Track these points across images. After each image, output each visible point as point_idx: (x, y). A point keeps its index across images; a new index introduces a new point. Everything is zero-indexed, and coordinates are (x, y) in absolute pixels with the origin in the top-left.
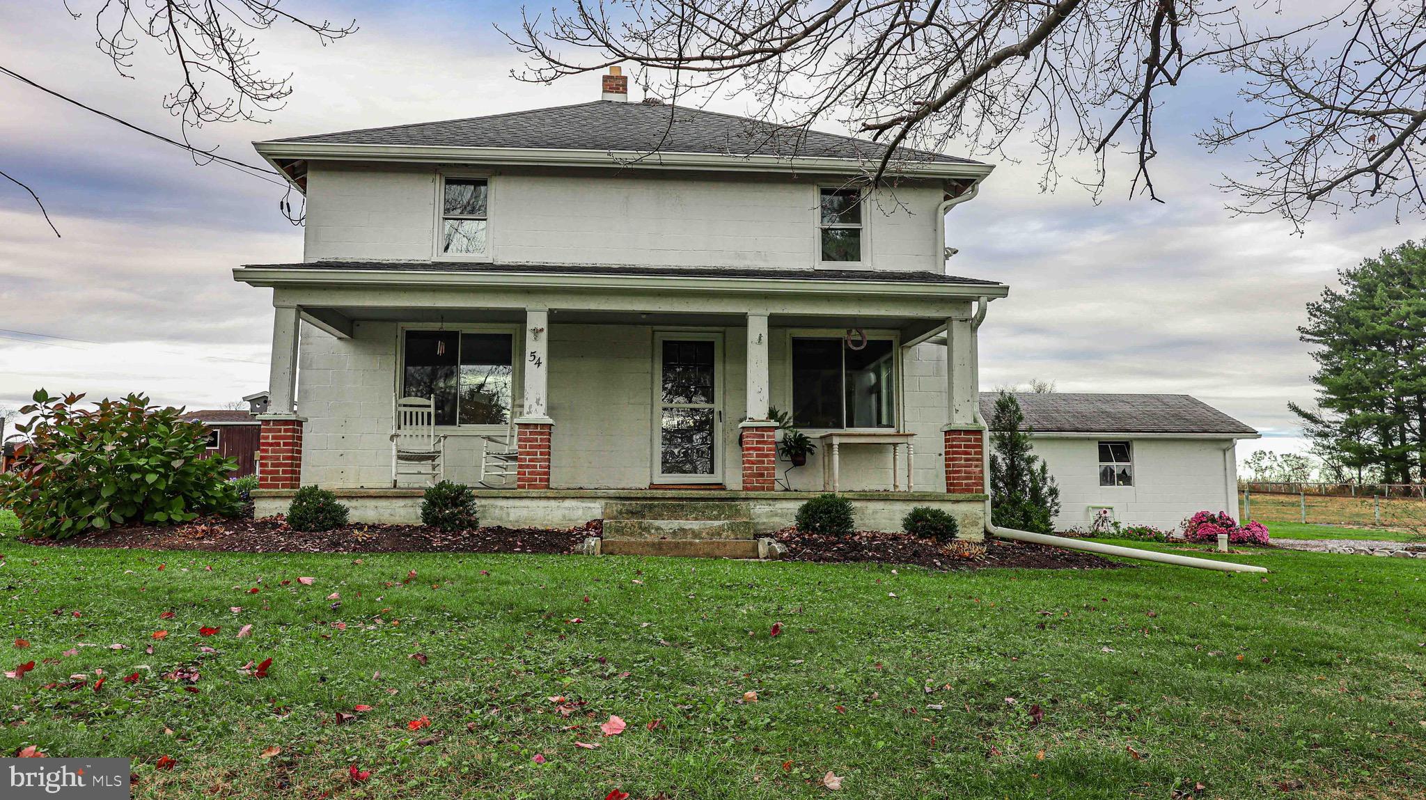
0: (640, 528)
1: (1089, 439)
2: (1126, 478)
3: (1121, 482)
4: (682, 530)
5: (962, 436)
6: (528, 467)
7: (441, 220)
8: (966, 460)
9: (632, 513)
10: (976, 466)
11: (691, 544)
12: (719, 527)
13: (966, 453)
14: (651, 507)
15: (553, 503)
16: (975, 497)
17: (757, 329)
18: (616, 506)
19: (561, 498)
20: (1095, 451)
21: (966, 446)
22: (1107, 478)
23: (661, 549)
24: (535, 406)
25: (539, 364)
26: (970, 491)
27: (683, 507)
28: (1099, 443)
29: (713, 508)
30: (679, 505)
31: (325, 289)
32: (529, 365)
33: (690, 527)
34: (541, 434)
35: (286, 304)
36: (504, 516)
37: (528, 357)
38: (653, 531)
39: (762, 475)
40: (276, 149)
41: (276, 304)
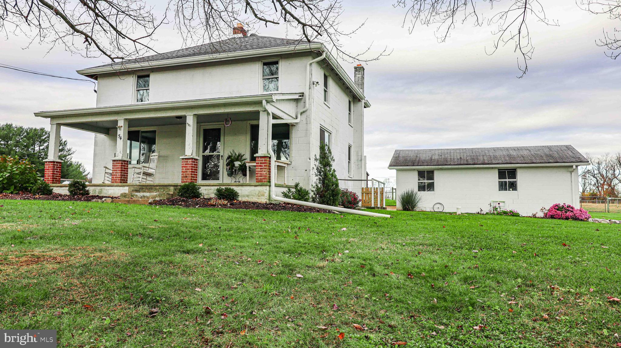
0: (131, 195)
1: (492, 168)
2: (513, 186)
3: (511, 189)
4: (144, 196)
5: (259, 159)
6: (115, 175)
7: (136, 91)
8: (261, 169)
9: (136, 191)
10: (264, 171)
11: (138, 200)
12: (155, 195)
13: (261, 166)
14: (142, 188)
15: (121, 188)
16: (262, 184)
17: (190, 121)
18: (132, 188)
19: (123, 186)
20: (496, 174)
21: (261, 163)
22: (503, 187)
23: (129, 202)
24: (119, 154)
25: (121, 139)
26: (262, 181)
27: (152, 188)
28: (499, 170)
29: (161, 189)
30: (151, 188)
31: (63, 117)
32: (118, 139)
33: (146, 195)
34: (119, 163)
35: (53, 123)
36: (107, 192)
37: (118, 137)
38: (135, 196)
39: (187, 177)
40: (86, 71)
41: (51, 123)
